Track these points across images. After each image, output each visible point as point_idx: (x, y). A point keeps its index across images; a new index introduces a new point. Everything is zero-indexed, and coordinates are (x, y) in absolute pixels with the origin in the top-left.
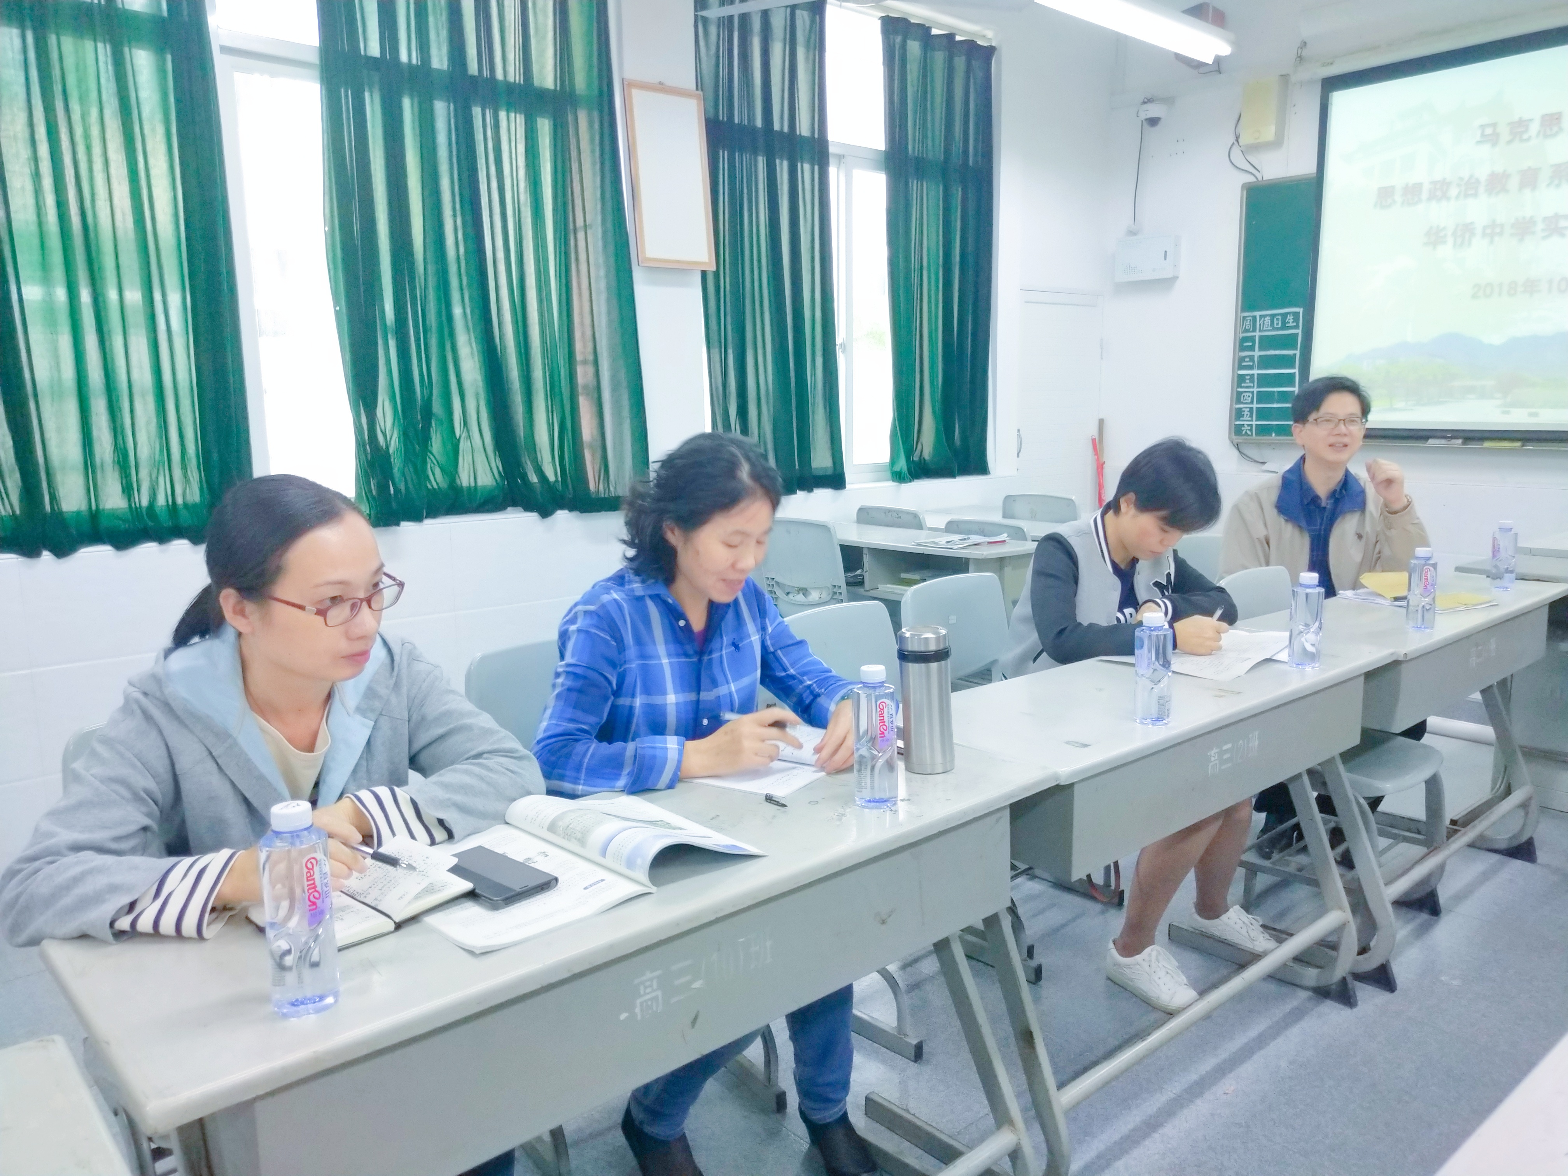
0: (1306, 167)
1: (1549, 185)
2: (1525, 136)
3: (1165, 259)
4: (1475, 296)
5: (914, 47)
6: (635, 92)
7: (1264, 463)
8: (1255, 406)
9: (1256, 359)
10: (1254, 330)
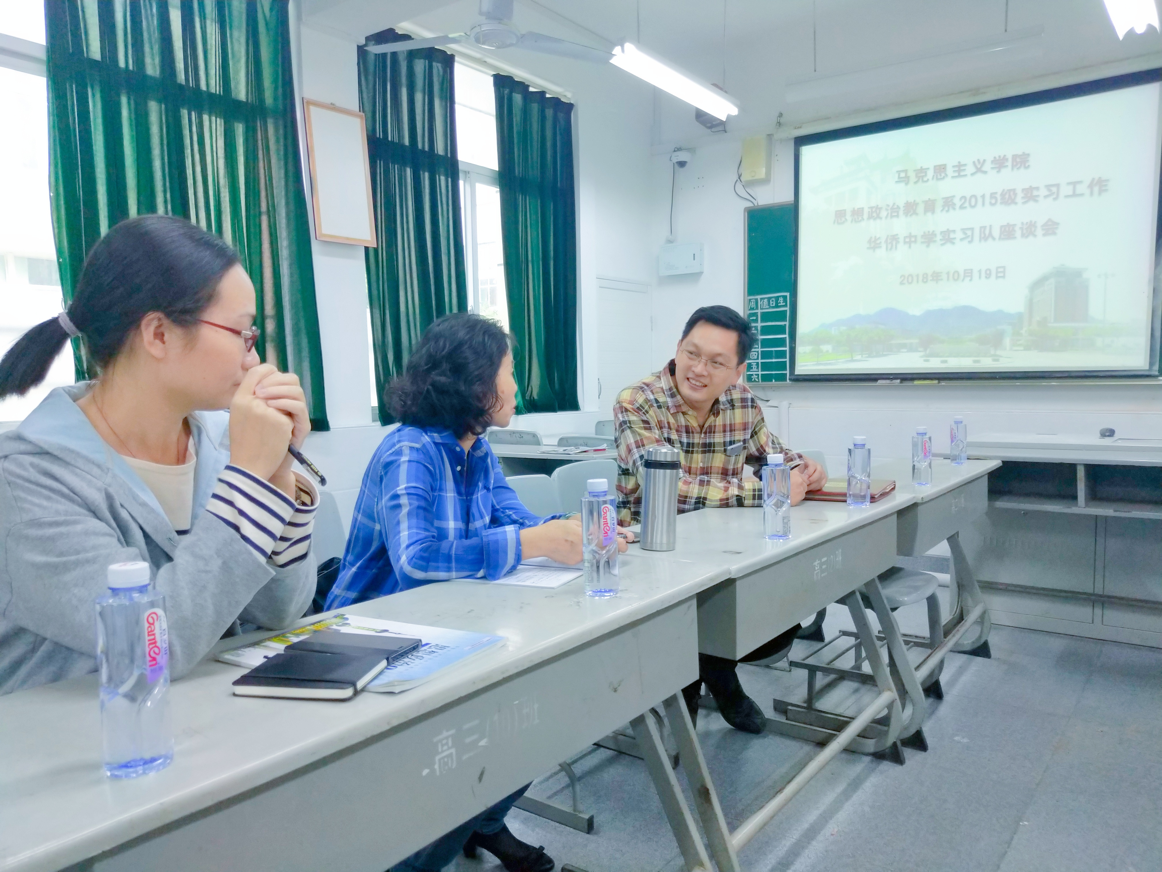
0: (786, 197)
1: (942, 210)
2: (925, 179)
3: (694, 259)
4: (902, 283)
5: (518, 98)
6: (312, 108)
7: (768, 401)
8: (760, 361)
9: (759, 328)
10: (757, 308)
